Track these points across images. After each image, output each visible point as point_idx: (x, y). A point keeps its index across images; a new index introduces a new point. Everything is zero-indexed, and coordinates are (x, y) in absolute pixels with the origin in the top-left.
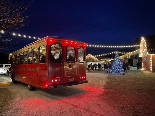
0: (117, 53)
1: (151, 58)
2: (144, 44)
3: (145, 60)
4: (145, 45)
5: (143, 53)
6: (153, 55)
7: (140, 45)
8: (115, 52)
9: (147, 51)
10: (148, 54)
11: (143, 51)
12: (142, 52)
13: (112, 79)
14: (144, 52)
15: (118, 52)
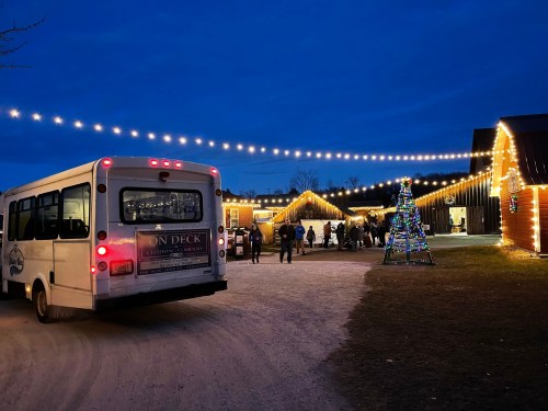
0: (406, 184)
1: (535, 202)
2: (507, 146)
3: (512, 208)
4: (513, 150)
5: (505, 184)
6: (543, 187)
7: (491, 150)
8: (397, 181)
9: (519, 174)
10: (523, 185)
11: (504, 174)
12: (500, 179)
13: (386, 284)
14: (506, 177)
15: (408, 179)
